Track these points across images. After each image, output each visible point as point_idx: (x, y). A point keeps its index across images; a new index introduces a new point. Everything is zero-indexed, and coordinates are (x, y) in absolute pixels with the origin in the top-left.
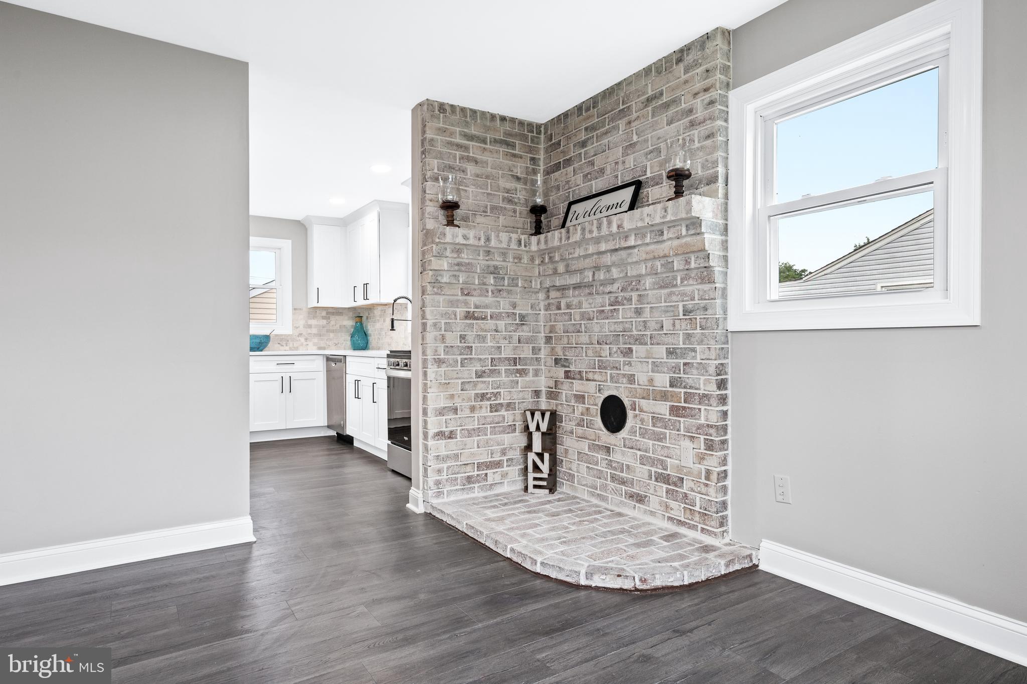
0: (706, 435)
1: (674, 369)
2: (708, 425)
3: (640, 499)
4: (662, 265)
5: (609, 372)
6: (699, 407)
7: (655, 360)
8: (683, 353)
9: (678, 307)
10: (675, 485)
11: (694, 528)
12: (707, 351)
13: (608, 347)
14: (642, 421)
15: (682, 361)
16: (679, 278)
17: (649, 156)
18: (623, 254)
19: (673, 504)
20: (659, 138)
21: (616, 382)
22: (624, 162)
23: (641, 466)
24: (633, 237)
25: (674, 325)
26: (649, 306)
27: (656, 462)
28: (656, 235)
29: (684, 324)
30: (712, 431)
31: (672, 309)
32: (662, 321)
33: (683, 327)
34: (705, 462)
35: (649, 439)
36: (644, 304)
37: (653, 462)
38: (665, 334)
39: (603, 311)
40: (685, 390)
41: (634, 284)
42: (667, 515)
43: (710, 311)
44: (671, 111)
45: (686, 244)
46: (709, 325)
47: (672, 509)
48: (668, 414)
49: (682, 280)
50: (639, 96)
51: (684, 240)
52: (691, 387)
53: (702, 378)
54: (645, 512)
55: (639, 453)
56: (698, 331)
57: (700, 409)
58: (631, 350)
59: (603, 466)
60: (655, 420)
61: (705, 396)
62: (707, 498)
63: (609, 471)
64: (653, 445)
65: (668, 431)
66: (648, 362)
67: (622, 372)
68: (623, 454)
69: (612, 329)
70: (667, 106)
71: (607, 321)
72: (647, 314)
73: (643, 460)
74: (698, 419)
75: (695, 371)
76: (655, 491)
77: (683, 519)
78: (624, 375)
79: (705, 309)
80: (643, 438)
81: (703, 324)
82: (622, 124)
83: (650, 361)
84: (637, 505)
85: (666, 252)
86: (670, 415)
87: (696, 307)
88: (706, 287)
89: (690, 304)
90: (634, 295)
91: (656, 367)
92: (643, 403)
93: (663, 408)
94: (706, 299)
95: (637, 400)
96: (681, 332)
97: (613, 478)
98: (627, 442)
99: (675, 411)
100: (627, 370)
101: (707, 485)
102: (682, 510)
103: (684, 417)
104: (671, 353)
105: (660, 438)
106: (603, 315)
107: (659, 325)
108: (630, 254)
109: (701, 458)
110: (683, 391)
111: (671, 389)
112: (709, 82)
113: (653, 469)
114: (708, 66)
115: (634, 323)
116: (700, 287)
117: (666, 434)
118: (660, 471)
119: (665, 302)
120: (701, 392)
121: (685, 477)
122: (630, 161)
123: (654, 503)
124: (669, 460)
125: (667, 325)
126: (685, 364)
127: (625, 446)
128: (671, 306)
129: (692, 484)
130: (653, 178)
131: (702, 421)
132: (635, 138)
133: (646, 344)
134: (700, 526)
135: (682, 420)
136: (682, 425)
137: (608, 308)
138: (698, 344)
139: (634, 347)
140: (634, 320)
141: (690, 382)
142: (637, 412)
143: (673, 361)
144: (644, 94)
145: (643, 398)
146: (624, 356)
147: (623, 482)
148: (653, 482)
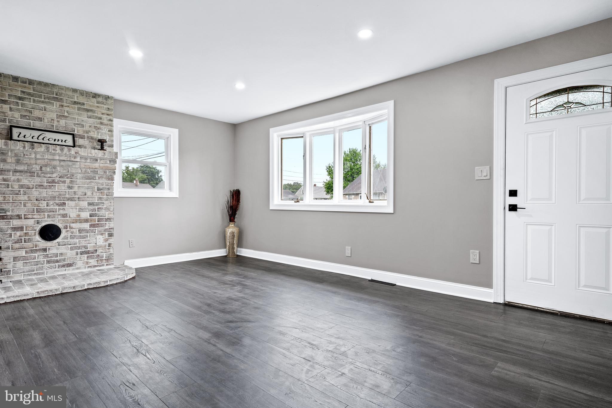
0: (109, 232)
1: (92, 210)
2: (110, 228)
3: (70, 265)
4: (91, 171)
5: (46, 214)
6: (105, 223)
7: (81, 207)
8: (97, 204)
9: (95, 187)
10: (93, 253)
11: (103, 265)
12: (109, 203)
13: (46, 202)
14: (72, 232)
15: (97, 207)
16: (97, 177)
17: (76, 125)
18: (70, 163)
19: (90, 261)
20: (83, 121)
21: (52, 218)
22: (58, 121)
23: (71, 251)
24: (79, 158)
25: (92, 194)
26: (77, 186)
27: (81, 247)
28: (93, 160)
29: (98, 194)
30: (111, 230)
31: (91, 188)
32: (86, 192)
33: (97, 195)
34: (108, 241)
35: (77, 239)
36: (74, 184)
37: (79, 248)
38: (88, 197)
39: (42, 185)
40: (98, 217)
41: (69, 175)
42: (87, 266)
43: (111, 190)
44: (90, 114)
45: (107, 166)
46: (110, 194)
47: (90, 263)
48: (89, 227)
49: (99, 178)
50: (68, 98)
51: (106, 165)
52: (101, 216)
53: (107, 213)
54: (73, 269)
55: (69, 246)
56: (105, 196)
57: (106, 224)
58: (65, 204)
59: (41, 259)
60: (80, 231)
61: (108, 219)
62: (109, 253)
63: (45, 260)
64: (79, 241)
65: (88, 234)
66: (77, 208)
67: (57, 213)
68: (58, 249)
69: (51, 193)
70: (88, 110)
71: (45, 190)
72: (76, 189)
73: (72, 249)
74: (105, 227)
75: (103, 211)
76: (80, 258)
77: (96, 265)
78: (59, 215)
79: (109, 189)
80: (73, 239)
81: (108, 194)
82: (57, 104)
83: (78, 207)
84: (67, 268)
85: (96, 167)
86: (90, 227)
87: (104, 188)
88: (109, 182)
89: (101, 187)
90: (68, 181)
91: (81, 210)
92: (73, 225)
93: (86, 226)
94: (109, 186)
95: (68, 224)
96: (96, 197)
97: (48, 262)
98: (61, 243)
99: (91, 226)
100: (62, 212)
101: (109, 249)
102: (96, 262)
103: (98, 227)
104: (89, 204)
105: (84, 237)
106: (42, 187)
107: (84, 194)
108: (74, 164)
109: (106, 240)
110: (97, 218)
111: (90, 218)
112: (108, 112)
113: (79, 251)
114: (109, 107)
115: (67, 192)
116: (106, 181)
117: (87, 235)
118: (83, 250)
119: (88, 185)
120: (106, 217)
121: (98, 249)
122: (63, 122)
123: (80, 264)
124: (89, 245)
125: (89, 193)
126: (98, 208)
127: (59, 245)
128: (91, 187)
129: (102, 251)
130: (79, 135)
131: (107, 227)
132: (66, 114)
133: (75, 201)
134: (105, 264)
135: (97, 228)
136: (96, 230)
137: (46, 184)
138: (105, 201)
139: (67, 202)
140: (67, 191)
141: (101, 214)
142: (68, 229)
143: (91, 207)
144: (72, 98)
145: (73, 223)
146: (59, 206)
147: (57, 261)
148: (79, 256)
